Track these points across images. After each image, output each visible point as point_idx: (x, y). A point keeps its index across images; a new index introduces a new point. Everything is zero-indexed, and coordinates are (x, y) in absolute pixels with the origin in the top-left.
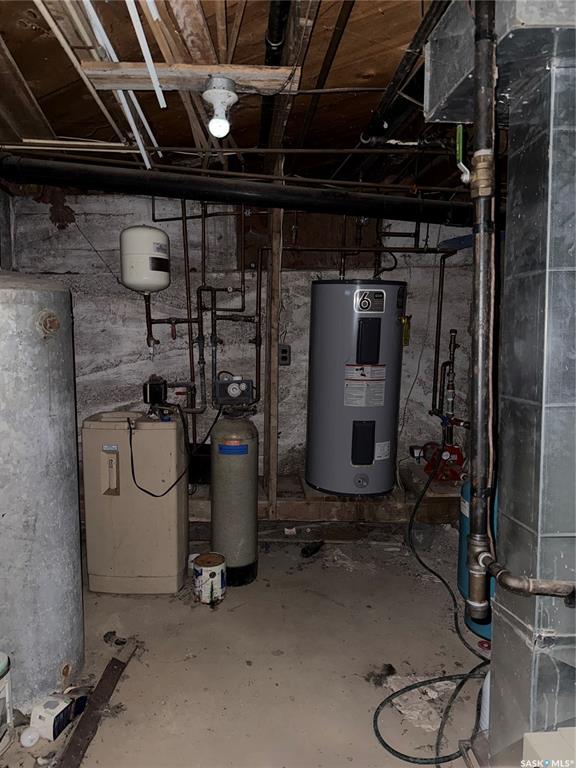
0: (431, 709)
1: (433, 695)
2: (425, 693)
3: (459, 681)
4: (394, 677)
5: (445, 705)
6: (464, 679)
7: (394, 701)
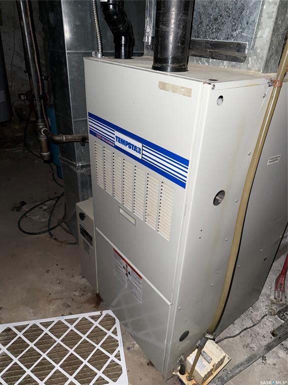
0: (45, 213)
1: (45, 207)
2: (41, 208)
3: (56, 199)
4: (26, 206)
5: (51, 210)
6: (59, 198)
7: (27, 215)
